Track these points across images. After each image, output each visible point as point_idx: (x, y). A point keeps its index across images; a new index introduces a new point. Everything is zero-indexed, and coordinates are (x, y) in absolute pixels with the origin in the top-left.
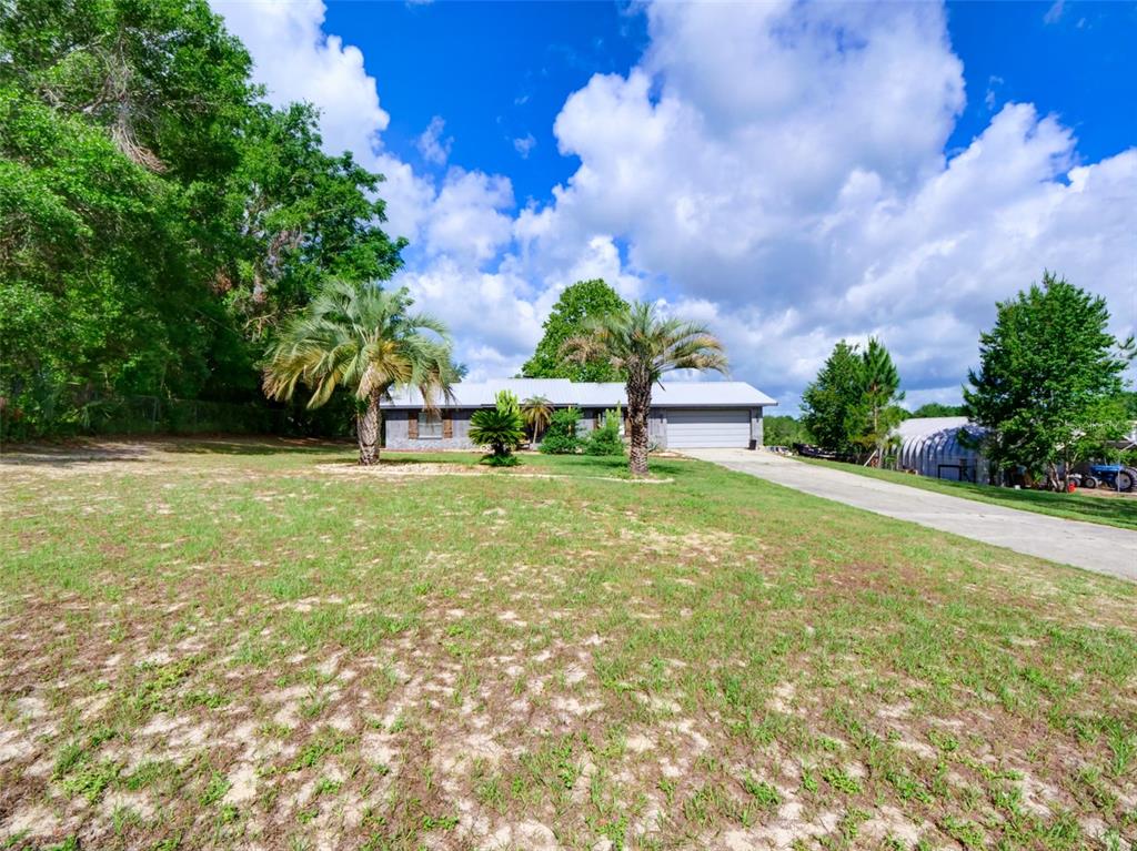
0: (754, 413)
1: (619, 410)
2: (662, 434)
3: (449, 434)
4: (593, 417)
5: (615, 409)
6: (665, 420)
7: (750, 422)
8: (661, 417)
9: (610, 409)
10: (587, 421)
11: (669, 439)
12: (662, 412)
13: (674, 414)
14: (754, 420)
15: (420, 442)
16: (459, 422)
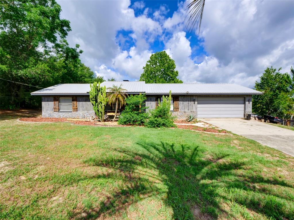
0: (247, 99)
1: (170, 96)
2: (194, 110)
3: (76, 109)
4: (156, 101)
5: (168, 96)
6: (196, 102)
7: (244, 103)
8: (194, 101)
9: (165, 96)
10: (152, 102)
11: (198, 113)
12: (194, 98)
13: (200, 99)
14: (247, 103)
15: (60, 113)
16: (81, 103)
